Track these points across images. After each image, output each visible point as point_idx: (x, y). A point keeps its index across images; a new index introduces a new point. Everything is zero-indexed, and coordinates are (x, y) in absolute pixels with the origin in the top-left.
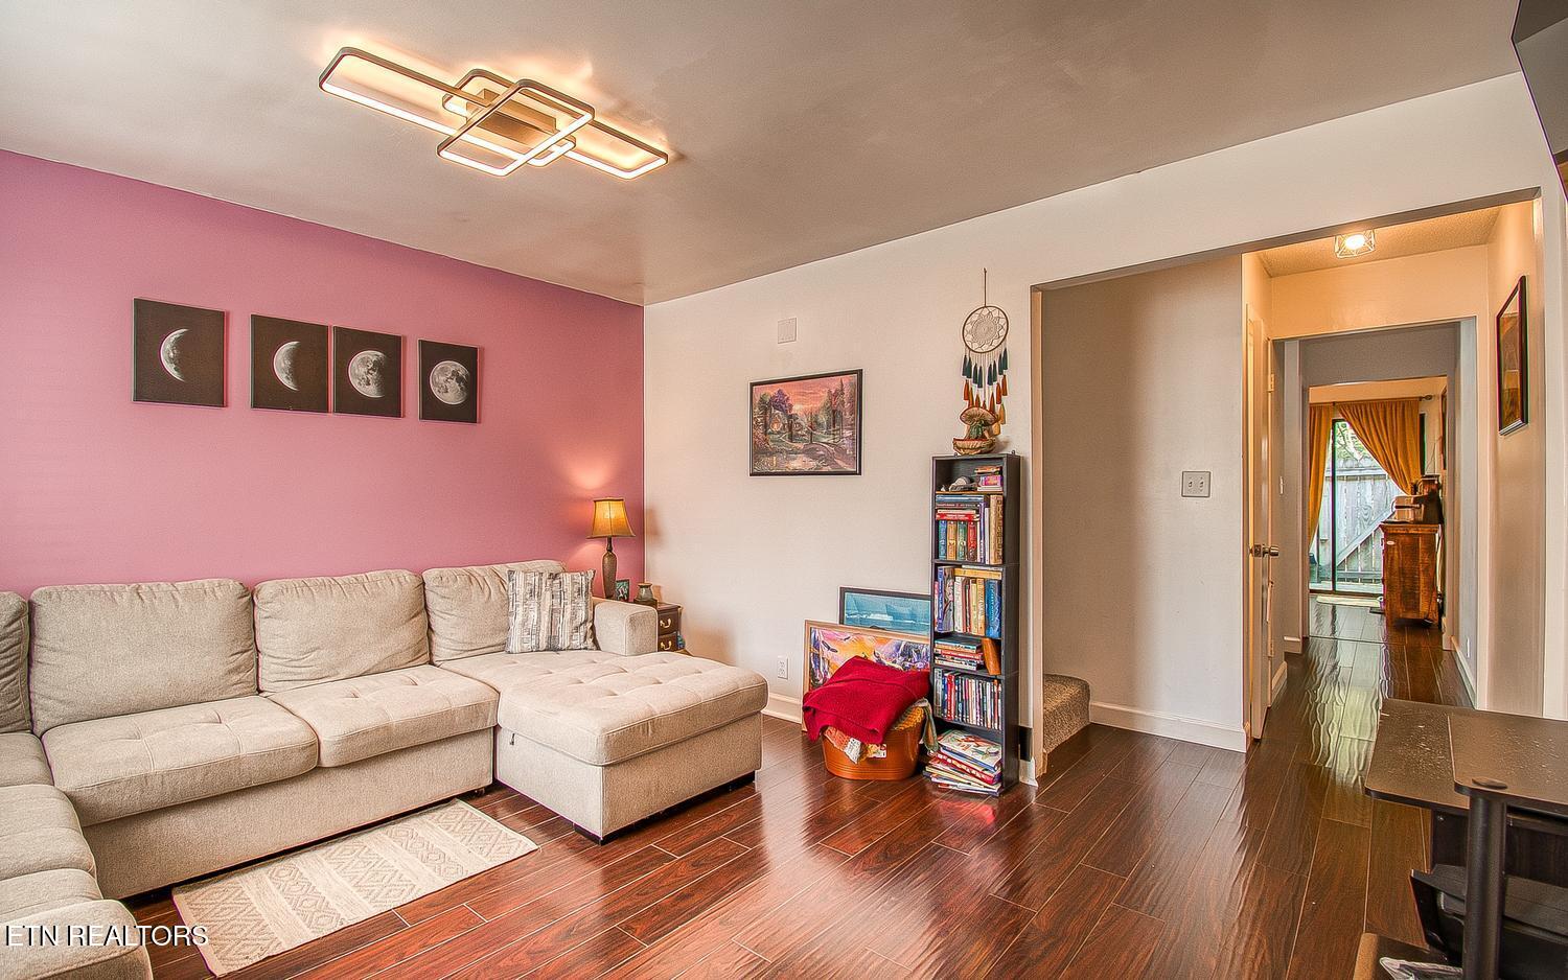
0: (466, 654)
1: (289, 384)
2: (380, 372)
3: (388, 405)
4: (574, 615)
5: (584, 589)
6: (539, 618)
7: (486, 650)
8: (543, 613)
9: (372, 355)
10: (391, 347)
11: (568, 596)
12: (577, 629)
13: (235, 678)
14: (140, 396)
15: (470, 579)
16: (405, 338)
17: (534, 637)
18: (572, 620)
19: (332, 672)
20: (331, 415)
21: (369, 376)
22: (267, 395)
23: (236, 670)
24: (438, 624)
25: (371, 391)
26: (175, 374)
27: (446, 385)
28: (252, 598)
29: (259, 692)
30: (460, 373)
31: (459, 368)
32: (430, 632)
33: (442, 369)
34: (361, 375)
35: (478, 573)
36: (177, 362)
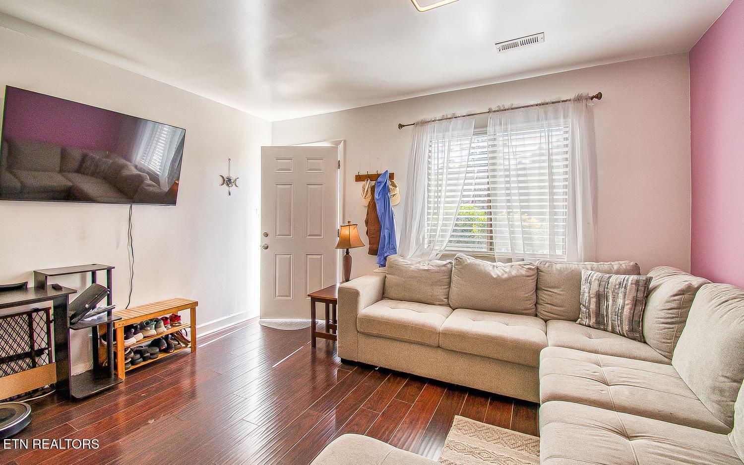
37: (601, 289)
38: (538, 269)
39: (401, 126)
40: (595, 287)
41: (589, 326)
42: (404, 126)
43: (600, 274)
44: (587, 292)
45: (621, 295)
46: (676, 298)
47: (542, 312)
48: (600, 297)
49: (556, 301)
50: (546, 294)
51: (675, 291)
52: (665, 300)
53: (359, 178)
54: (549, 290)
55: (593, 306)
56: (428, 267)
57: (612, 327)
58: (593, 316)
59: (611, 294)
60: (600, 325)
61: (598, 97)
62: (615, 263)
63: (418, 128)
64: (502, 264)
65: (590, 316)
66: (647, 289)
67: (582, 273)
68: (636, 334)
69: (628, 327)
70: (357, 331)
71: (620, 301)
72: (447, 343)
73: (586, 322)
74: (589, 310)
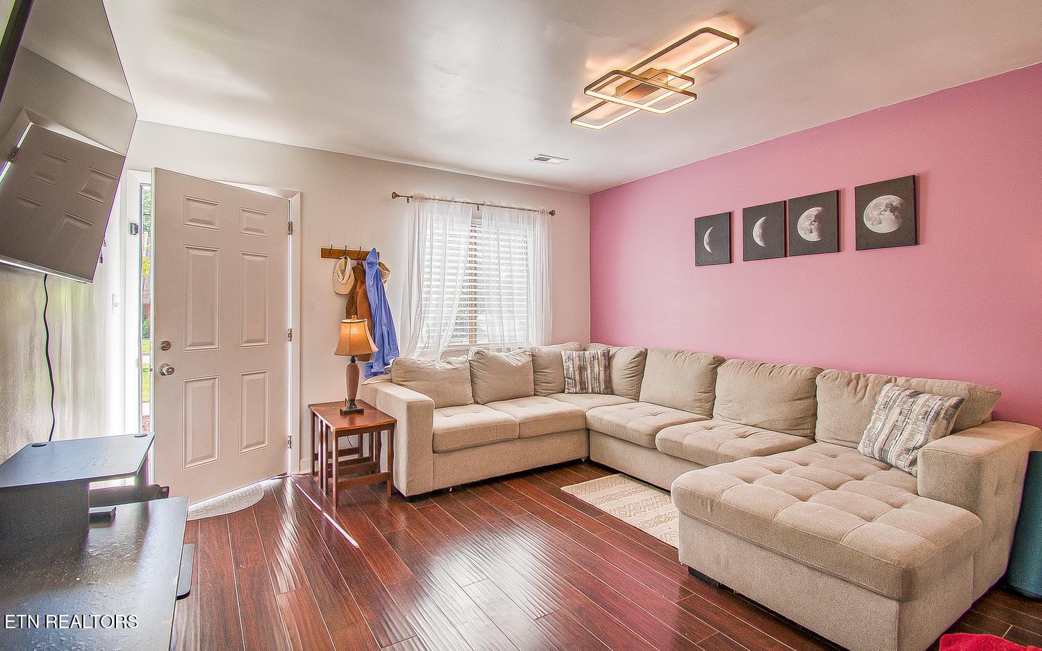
1: (760, 243)
2: (820, 222)
3: (831, 242)
4: (912, 435)
5: (932, 414)
6: (882, 429)
7: (844, 443)
8: (887, 426)
9: (813, 211)
10: (830, 202)
11: (913, 416)
12: (908, 451)
13: (698, 404)
14: (698, 264)
15: (850, 381)
16: (844, 190)
17: (871, 444)
18: (908, 440)
19: (737, 418)
20: (788, 258)
21: (812, 227)
22: (752, 253)
23: (700, 400)
24: (821, 411)
25: (813, 237)
26: (709, 250)
27: (880, 218)
28: (718, 366)
29: (711, 416)
30: (894, 204)
31: (894, 200)
32: (815, 415)
33: (876, 205)
34: (807, 227)
35: (868, 379)
36: (710, 244)
37: (582, 363)
38: (533, 356)
39: (395, 196)
40: (577, 362)
41: (577, 393)
42: (399, 196)
43: (577, 353)
44: (570, 367)
45: (596, 365)
46: (635, 360)
47: (540, 391)
48: (582, 369)
49: (550, 379)
50: (540, 375)
51: (634, 356)
52: (628, 362)
53: (327, 253)
54: (543, 371)
55: (577, 377)
56: (452, 365)
57: (592, 389)
58: (578, 384)
59: (589, 366)
60: (583, 390)
61: (552, 213)
62: (568, 344)
63: (417, 203)
64: (507, 354)
65: (576, 385)
66: (609, 358)
67: (563, 353)
68: (609, 390)
69: (603, 387)
70: (434, 452)
71: (596, 369)
72: (527, 432)
73: (573, 390)
74: (575, 381)
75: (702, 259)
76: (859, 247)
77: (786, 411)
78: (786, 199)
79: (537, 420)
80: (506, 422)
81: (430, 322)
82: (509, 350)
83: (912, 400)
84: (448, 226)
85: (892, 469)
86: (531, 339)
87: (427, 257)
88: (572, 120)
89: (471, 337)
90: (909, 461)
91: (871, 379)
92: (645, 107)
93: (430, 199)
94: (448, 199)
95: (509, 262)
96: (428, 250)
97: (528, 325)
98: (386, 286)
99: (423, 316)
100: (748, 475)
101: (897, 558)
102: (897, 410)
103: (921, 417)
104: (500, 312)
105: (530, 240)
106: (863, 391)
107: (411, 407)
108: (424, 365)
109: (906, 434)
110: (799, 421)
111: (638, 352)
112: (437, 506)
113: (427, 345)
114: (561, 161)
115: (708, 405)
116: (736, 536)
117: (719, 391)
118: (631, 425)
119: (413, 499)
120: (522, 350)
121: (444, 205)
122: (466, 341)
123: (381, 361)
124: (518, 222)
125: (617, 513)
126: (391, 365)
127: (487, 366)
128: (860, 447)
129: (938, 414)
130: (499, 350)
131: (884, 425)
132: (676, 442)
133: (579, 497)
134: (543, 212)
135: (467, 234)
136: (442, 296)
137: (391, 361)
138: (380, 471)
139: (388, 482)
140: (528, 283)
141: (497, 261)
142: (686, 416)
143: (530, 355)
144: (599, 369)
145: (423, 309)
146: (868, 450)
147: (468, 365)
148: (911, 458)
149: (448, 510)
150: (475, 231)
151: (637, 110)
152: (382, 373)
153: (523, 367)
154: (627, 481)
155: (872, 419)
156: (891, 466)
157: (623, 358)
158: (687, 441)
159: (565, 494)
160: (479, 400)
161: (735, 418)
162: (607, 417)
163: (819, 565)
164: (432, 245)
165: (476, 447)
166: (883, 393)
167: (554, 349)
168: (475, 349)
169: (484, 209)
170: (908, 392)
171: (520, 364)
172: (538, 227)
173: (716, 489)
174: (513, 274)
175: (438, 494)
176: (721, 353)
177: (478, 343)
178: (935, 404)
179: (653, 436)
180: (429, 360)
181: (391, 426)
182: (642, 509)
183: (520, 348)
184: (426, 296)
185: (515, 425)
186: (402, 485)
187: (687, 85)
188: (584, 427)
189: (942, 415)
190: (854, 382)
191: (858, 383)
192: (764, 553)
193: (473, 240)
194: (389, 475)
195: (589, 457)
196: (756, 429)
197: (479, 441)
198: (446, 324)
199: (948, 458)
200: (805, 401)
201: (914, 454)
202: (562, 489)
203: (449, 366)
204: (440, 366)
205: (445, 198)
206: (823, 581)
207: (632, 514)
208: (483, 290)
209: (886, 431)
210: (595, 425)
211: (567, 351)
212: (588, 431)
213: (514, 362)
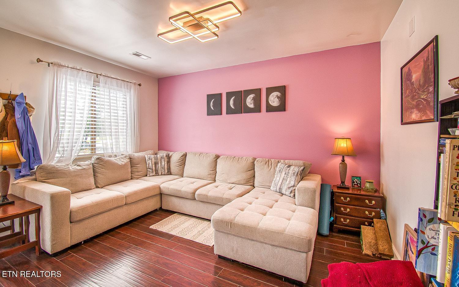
0: (261, 186)
1: (233, 107)
2: (254, 100)
3: (257, 109)
4: (290, 182)
5: (296, 173)
6: (279, 180)
7: (265, 187)
8: (281, 179)
9: (252, 96)
10: (257, 92)
11: (290, 175)
12: (289, 188)
13: (210, 176)
14: (208, 114)
15: (266, 163)
16: (262, 88)
17: (276, 186)
18: (289, 184)
19: (226, 180)
20: (243, 114)
22: (230, 111)
23: (210, 174)
24: (257, 175)
25: (252, 106)
26: (212, 109)
27: (274, 100)
28: (217, 159)
29: (215, 181)
30: (279, 95)
31: (278, 94)
32: (254, 176)
33: (272, 95)
34: (250, 102)
35: (272, 161)
36: (213, 106)
37: (156, 161)
38: (130, 158)
39: (39, 61)
40: (154, 161)
41: (153, 176)
42: (42, 61)
43: (153, 156)
44: (150, 163)
45: (163, 161)
46: (182, 158)
47: (134, 176)
48: (156, 164)
49: (139, 170)
50: (134, 168)
51: (181, 156)
52: (178, 159)
54: (136, 166)
55: (154, 168)
56: (82, 167)
57: (161, 173)
58: (154, 171)
59: (159, 162)
60: (157, 174)
61: (140, 85)
62: (148, 151)
63: (56, 68)
64: (116, 158)
65: (153, 172)
66: (169, 157)
67: (146, 156)
68: (169, 173)
69: (166, 171)
70: (71, 222)
71: (163, 163)
72: (130, 200)
73: (151, 174)
74: (153, 170)
75: (210, 113)
76: (267, 111)
77: (245, 176)
78: (242, 90)
79: (135, 193)
80: (118, 196)
81: (65, 141)
82: (116, 156)
83: (289, 168)
84: (77, 85)
85: (283, 195)
86: (128, 150)
87: (63, 102)
88: (159, 35)
89: (92, 149)
90: (289, 192)
91: (273, 161)
92: (195, 36)
93: (65, 66)
94: (78, 68)
95: (116, 108)
96: (63, 97)
97: (127, 143)
98: (31, 118)
99: (59, 137)
100: (241, 207)
101: (306, 235)
102: (284, 173)
103: (279, 172)
104: (111, 135)
105: (128, 98)
106: (271, 166)
107: (54, 197)
108: (62, 168)
109: (288, 182)
110: (249, 179)
111: (182, 154)
112: (75, 256)
113: (63, 155)
114: (147, 58)
115: (214, 176)
116: (241, 237)
117: (218, 170)
118: (183, 189)
119: (56, 255)
120: (124, 156)
121: (75, 72)
122: (88, 152)
123: (28, 168)
124: (121, 87)
125: (180, 234)
126: (35, 170)
127: (104, 166)
128: (272, 188)
129: (298, 173)
130: (110, 156)
131: (280, 179)
132: (205, 195)
133: (160, 230)
134: (135, 84)
135: (90, 90)
136: (73, 126)
137: (36, 167)
138: (29, 241)
139: (36, 246)
140: (127, 120)
141: (109, 107)
142: (205, 182)
143: (128, 158)
144: (164, 163)
145: (60, 133)
146: (274, 189)
147: (91, 166)
148: (290, 190)
149: (82, 257)
150: (95, 89)
151: (192, 37)
152: (28, 175)
153: (125, 165)
154: (181, 216)
155: (275, 177)
156: (283, 194)
157: (176, 157)
158: (210, 194)
159: (152, 230)
160: (99, 186)
161: (225, 181)
162: (172, 187)
163: (276, 244)
164: (66, 95)
165: (99, 214)
166: (278, 166)
167: (141, 154)
168: (95, 157)
169: (101, 79)
170: (287, 166)
171: (123, 163)
172: (132, 91)
173: (232, 217)
174: (119, 115)
175: (75, 247)
176: (218, 153)
177: (96, 153)
178: (296, 169)
179: (194, 193)
180: (64, 165)
181: (38, 211)
182: (191, 229)
183: (122, 155)
184: (62, 125)
185: (123, 197)
186: (48, 247)
187: (215, 30)
188: (159, 193)
189: (299, 174)
190: (268, 162)
191: (269, 163)
192: (253, 242)
193: (94, 94)
194: (38, 242)
195: (161, 207)
196: (233, 185)
197: (101, 210)
198: (76, 143)
199: (306, 190)
200: (251, 171)
201: (291, 189)
202: (150, 227)
203: (79, 168)
204: (73, 168)
205: (75, 67)
206: (277, 250)
207: (187, 233)
208: (100, 123)
209: (281, 181)
210: (165, 191)
211: (147, 155)
212: (161, 194)
213: (120, 163)
